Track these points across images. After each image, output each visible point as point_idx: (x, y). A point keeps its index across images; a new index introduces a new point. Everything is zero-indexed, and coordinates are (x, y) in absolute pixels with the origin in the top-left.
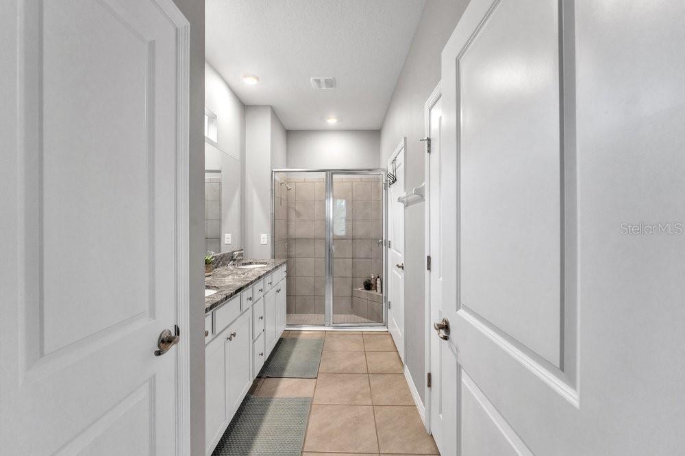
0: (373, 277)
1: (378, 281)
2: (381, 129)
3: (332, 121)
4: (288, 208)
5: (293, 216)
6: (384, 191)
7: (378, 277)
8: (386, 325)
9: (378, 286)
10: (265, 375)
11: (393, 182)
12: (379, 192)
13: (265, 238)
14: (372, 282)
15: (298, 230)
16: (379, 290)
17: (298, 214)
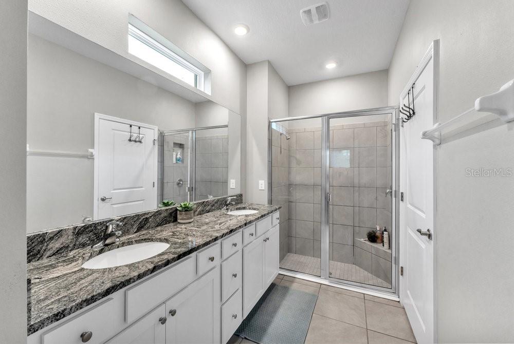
0: (378, 229)
1: (386, 234)
2: (389, 68)
3: (331, 66)
4: (289, 156)
5: (294, 164)
6: (394, 133)
7: (385, 230)
8: (396, 292)
9: (386, 240)
10: (243, 336)
11: (410, 117)
12: (386, 136)
13: (263, 184)
14: (378, 234)
15: (299, 177)
16: (386, 245)
17: (299, 163)
